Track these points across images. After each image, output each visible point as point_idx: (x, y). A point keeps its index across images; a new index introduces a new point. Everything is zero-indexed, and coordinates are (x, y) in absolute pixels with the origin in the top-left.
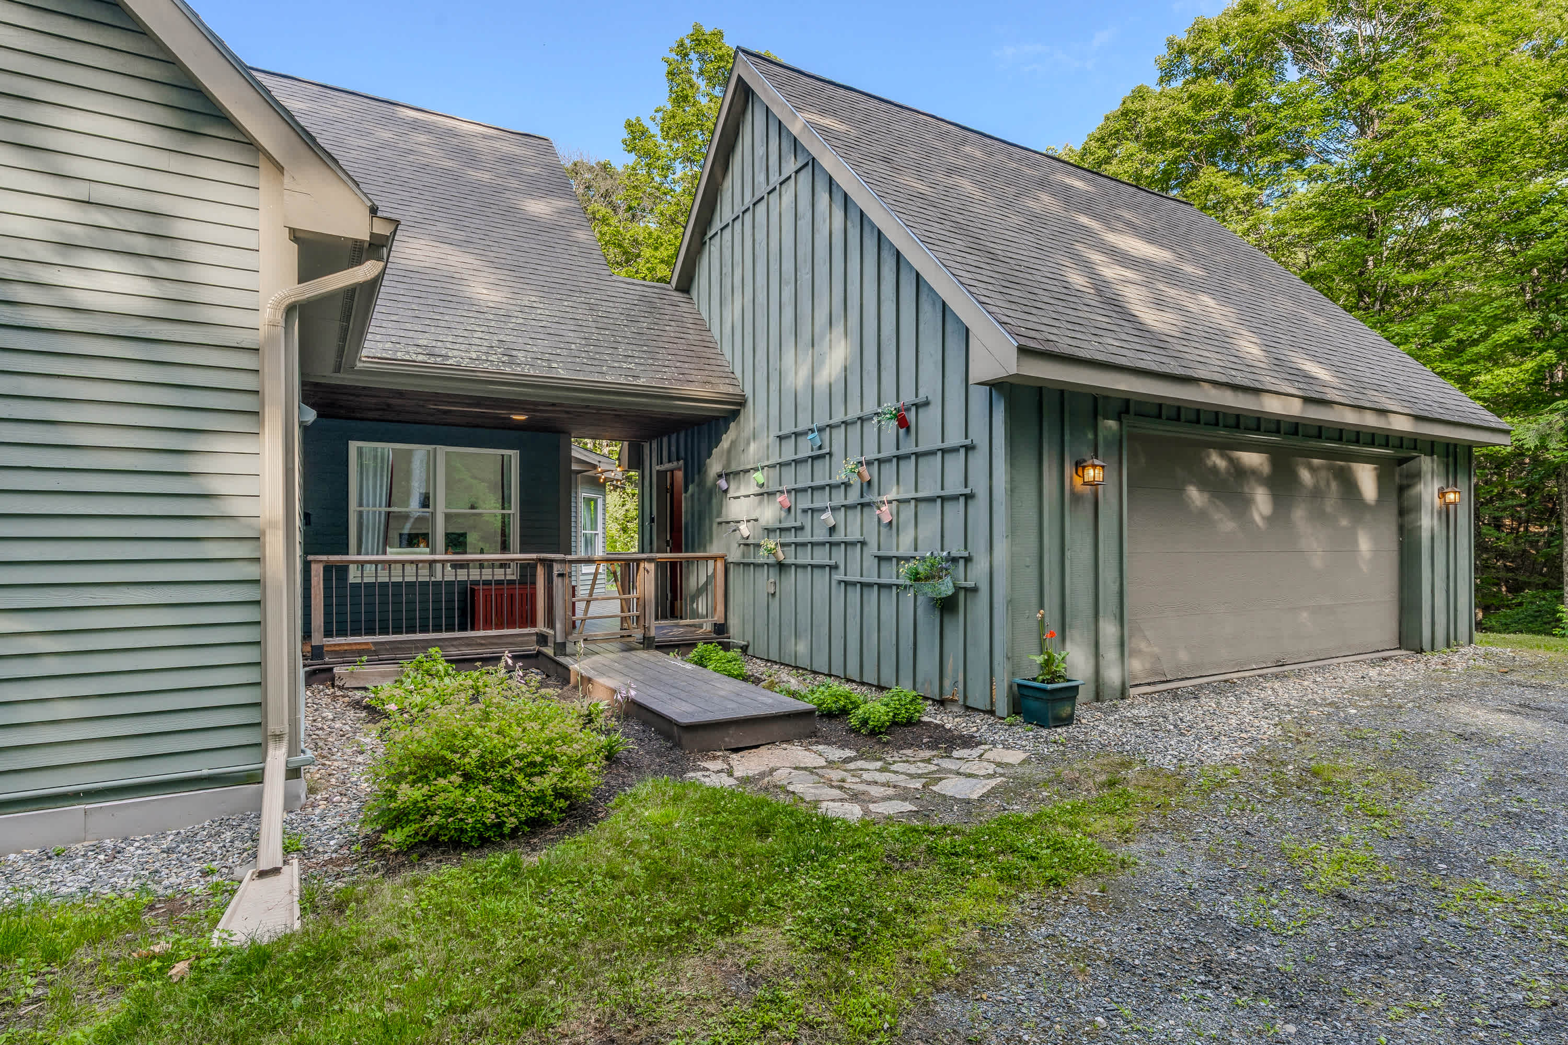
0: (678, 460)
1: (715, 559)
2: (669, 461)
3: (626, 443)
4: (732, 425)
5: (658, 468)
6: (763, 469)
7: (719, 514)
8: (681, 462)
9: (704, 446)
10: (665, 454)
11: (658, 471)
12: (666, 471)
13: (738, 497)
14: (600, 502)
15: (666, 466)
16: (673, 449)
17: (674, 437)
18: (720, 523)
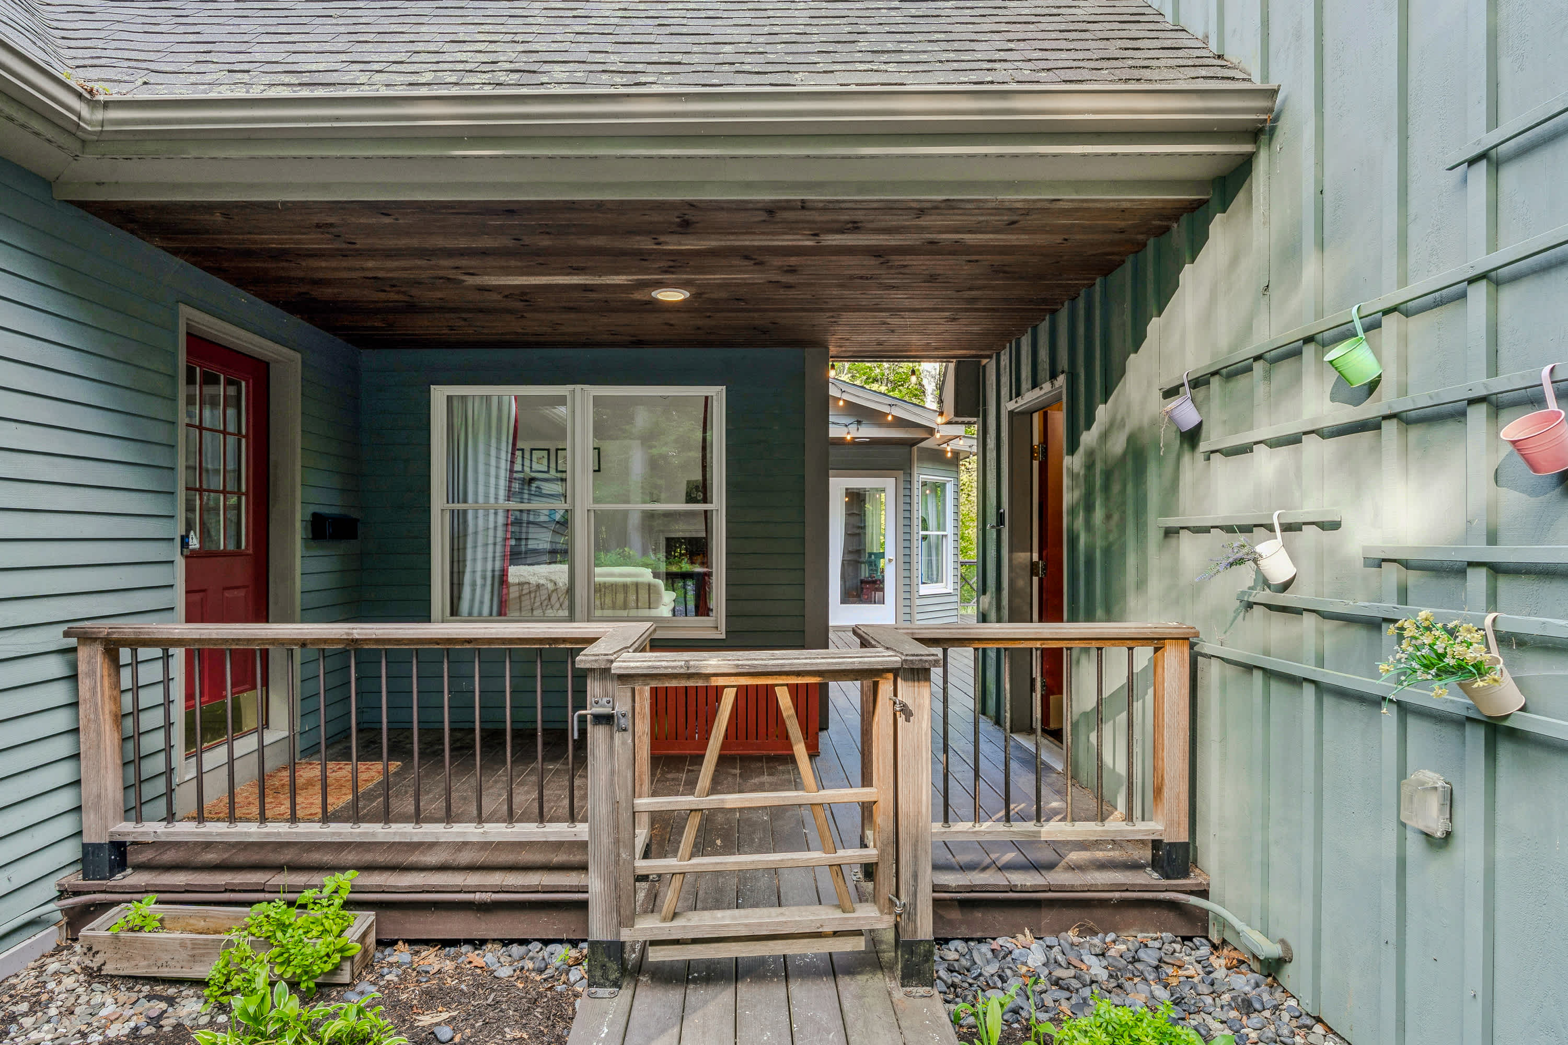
0: (1053, 376)
1: (1158, 643)
2: (1035, 385)
3: (952, 366)
4: (1218, 227)
5: (1011, 406)
6: (1372, 326)
7: (1169, 504)
8: (1061, 380)
9: (1123, 317)
10: (1026, 372)
11: (1011, 413)
12: (1029, 413)
13: (1245, 449)
14: (950, 489)
15: (1030, 397)
16: (1043, 355)
17: (1044, 327)
18: (1170, 533)
